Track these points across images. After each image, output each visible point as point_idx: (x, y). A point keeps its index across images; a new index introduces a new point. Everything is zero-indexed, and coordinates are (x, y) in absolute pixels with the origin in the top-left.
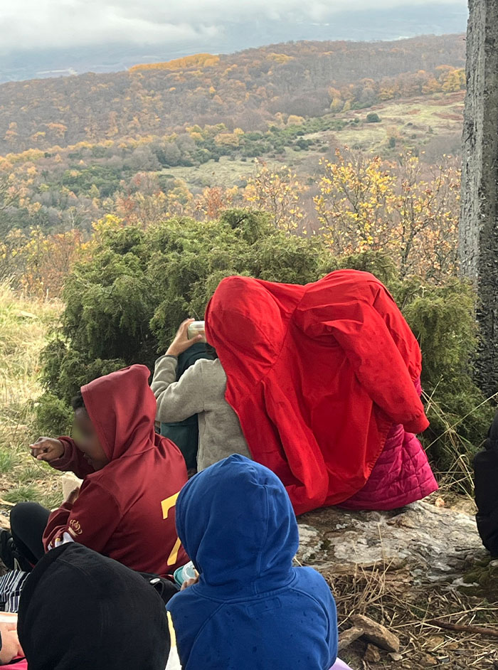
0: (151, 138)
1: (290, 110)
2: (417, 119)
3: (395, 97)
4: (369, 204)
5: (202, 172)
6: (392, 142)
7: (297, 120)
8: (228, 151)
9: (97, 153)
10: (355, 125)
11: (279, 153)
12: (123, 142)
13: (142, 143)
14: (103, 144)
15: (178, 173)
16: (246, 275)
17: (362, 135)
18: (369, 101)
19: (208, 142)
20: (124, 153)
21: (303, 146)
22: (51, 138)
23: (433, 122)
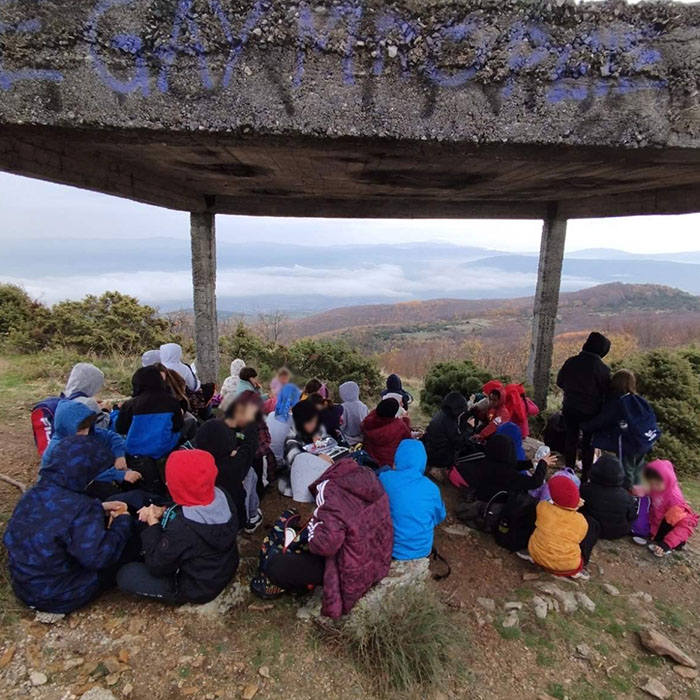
0: (400, 324)
1: (443, 318)
2: (481, 324)
3: (475, 317)
4: (476, 352)
5: (415, 335)
6: (473, 330)
7: (444, 321)
8: (423, 329)
9: (384, 327)
10: (462, 324)
11: (438, 330)
12: (393, 325)
13: (397, 325)
14: (386, 325)
15: (407, 335)
16: (476, 379)
17: (464, 328)
18: (467, 317)
19: (417, 326)
20: (392, 328)
21: (446, 329)
22: (370, 322)
23: (487, 325)
